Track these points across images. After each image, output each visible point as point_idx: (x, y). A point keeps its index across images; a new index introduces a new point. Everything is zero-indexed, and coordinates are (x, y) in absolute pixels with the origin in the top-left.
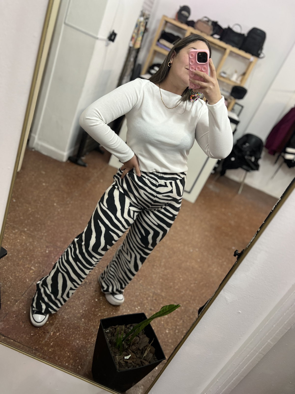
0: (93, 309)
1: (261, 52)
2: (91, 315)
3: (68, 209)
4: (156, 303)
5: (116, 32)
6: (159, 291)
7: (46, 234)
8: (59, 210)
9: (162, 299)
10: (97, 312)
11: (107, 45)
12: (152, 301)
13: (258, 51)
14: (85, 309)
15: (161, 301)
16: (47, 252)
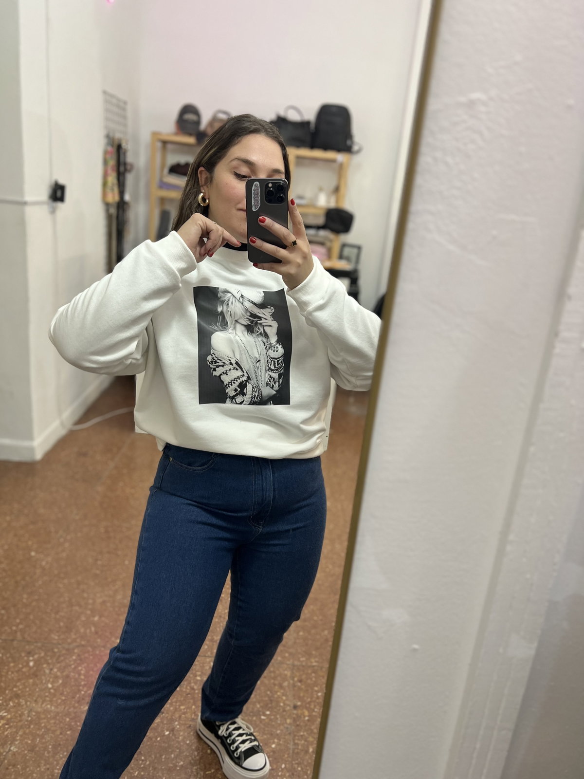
0: (164, 757)
1: (352, 142)
2: (160, 774)
3: (64, 555)
4: (303, 687)
5: (62, 181)
6: (303, 659)
7: (21, 626)
8: (44, 563)
9: (313, 675)
10: (174, 762)
11: (53, 211)
12: (294, 686)
13: (345, 142)
14: (144, 764)
15: (314, 679)
16: (31, 664)
